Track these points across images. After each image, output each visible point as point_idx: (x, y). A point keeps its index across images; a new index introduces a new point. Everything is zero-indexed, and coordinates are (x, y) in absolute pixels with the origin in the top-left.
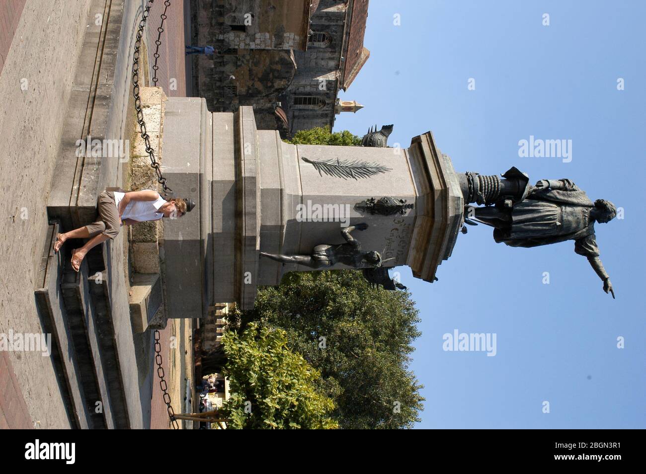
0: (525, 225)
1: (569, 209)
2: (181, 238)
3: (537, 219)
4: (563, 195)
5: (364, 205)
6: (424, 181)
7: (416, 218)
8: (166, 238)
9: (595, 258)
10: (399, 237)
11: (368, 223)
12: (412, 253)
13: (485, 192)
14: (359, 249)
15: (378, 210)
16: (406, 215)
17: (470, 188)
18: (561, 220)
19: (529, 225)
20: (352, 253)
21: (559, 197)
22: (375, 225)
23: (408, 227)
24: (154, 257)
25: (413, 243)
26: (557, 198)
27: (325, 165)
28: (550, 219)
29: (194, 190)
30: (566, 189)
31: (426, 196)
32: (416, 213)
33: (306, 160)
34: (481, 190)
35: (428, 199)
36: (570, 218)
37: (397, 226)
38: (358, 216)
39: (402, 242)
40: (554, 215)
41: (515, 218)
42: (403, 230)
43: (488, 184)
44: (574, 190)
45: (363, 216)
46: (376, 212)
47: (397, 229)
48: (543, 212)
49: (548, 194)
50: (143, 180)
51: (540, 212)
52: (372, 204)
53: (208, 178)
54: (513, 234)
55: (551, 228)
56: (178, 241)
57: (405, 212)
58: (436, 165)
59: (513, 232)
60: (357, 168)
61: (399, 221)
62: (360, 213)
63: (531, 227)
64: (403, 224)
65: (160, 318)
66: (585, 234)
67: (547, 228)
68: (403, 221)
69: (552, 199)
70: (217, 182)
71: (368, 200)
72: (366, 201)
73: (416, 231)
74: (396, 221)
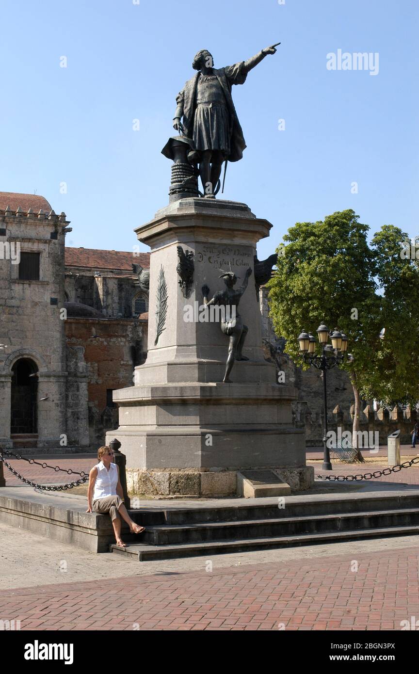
0: (213, 136)
1: (199, 97)
2: (200, 453)
3: (207, 126)
4: (187, 103)
5: (184, 290)
6: (167, 236)
7: (196, 242)
8: (200, 465)
9: (245, 65)
10: (218, 255)
11: (202, 285)
12: (238, 241)
13: (183, 178)
14: (221, 292)
15: (188, 277)
16: (194, 251)
17: (179, 192)
18: (208, 103)
19: (212, 133)
20: (226, 299)
21: (188, 108)
22: (205, 279)
23: (207, 248)
24: (218, 477)
25: (225, 241)
26: (190, 108)
27: (159, 325)
28: (207, 113)
29: (160, 441)
30: (183, 101)
31: (177, 234)
32: (193, 242)
33: (156, 342)
34: (180, 181)
35: (180, 232)
36: (207, 95)
37: (206, 258)
38: (195, 295)
39: (225, 252)
40: (203, 110)
41: (206, 148)
42: (210, 252)
43: (176, 175)
44: (184, 93)
45: (195, 290)
46: (191, 278)
47: (210, 258)
48: (201, 121)
49: (187, 117)
50: (149, 485)
51: (201, 124)
52: (184, 283)
53: (153, 429)
54: (221, 147)
55: (216, 112)
56: (202, 455)
57: (191, 252)
59: (219, 148)
60: (161, 296)
61: (200, 257)
62: (191, 293)
63: (214, 131)
64: (203, 253)
65: (291, 473)
66: (223, 77)
67: (215, 116)
68: (200, 253)
69: (192, 113)
70: (157, 421)
71: (181, 286)
72: (181, 288)
73: (211, 240)
74: (200, 260)
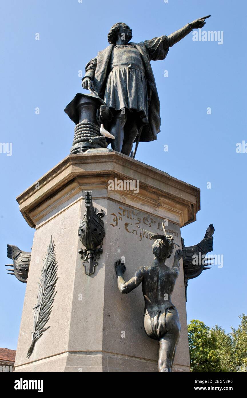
0: (131, 96)
1: (115, 60)
3: (124, 86)
4: (100, 67)
5: (88, 264)
6: (65, 194)
7: (110, 199)
9: (169, 38)
10: (138, 223)
11: (114, 260)
13: (91, 136)
14: (149, 268)
15: (96, 245)
16: (106, 210)
18: (126, 64)
19: (130, 93)
20: (155, 279)
23: (124, 211)
25: (147, 209)
26: (103, 71)
27: (38, 323)
28: (125, 74)
30: (94, 66)
31: (83, 187)
32: (104, 198)
33: (31, 350)
34: (87, 140)
35: (86, 184)
36: (125, 57)
37: (121, 223)
38: (104, 271)
39: (146, 222)
40: (120, 71)
41: (122, 105)
42: (128, 217)
43: (82, 134)
44: (96, 60)
45: (104, 264)
46: (99, 247)
47: (126, 225)
48: (116, 80)
49: (99, 81)
51: (116, 84)
52: (88, 252)
54: (140, 108)
55: (135, 73)
57: (102, 211)
58: (48, 180)
59: (138, 107)
61: (114, 220)
62: (99, 269)
63: (133, 90)
64: (118, 216)
66: (143, 48)
67: (134, 76)
68: (113, 214)
69: (104, 76)
71: (82, 258)
72: (83, 261)
74: (114, 223)
